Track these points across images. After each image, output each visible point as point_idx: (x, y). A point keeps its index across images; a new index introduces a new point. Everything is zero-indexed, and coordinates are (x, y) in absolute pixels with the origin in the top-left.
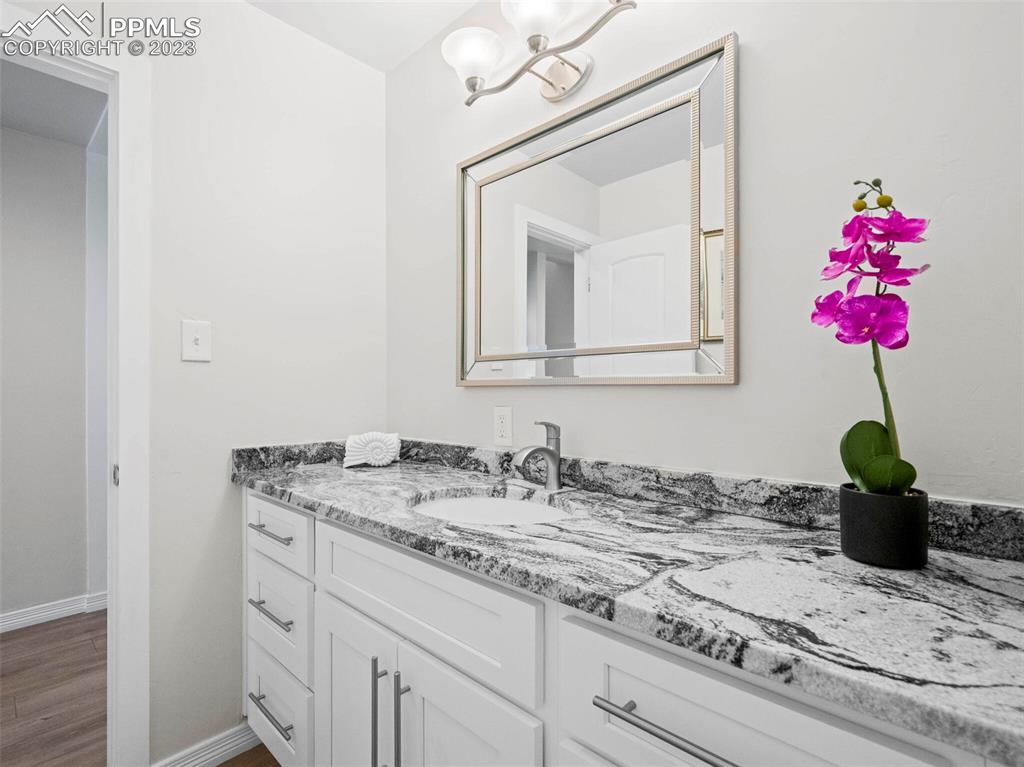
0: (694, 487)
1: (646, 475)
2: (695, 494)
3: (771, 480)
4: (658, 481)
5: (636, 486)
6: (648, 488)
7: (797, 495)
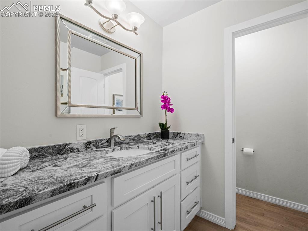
0: (138, 137)
1: (130, 137)
2: (138, 139)
3: (147, 133)
4: (132, 138)
5: (128, 141)
6: (130, 140)
7: (149, 135)
